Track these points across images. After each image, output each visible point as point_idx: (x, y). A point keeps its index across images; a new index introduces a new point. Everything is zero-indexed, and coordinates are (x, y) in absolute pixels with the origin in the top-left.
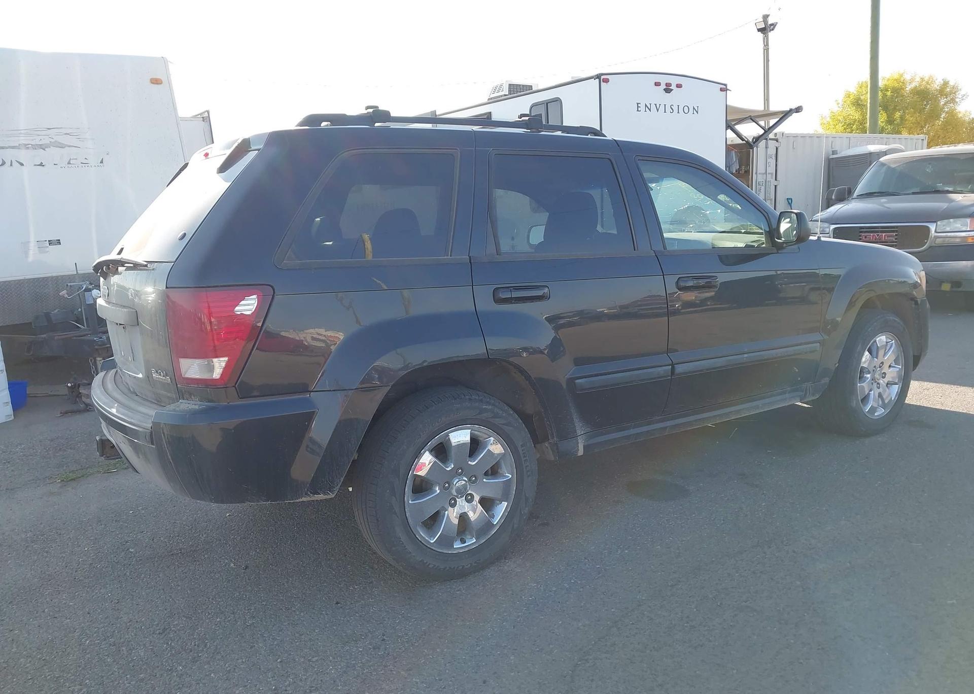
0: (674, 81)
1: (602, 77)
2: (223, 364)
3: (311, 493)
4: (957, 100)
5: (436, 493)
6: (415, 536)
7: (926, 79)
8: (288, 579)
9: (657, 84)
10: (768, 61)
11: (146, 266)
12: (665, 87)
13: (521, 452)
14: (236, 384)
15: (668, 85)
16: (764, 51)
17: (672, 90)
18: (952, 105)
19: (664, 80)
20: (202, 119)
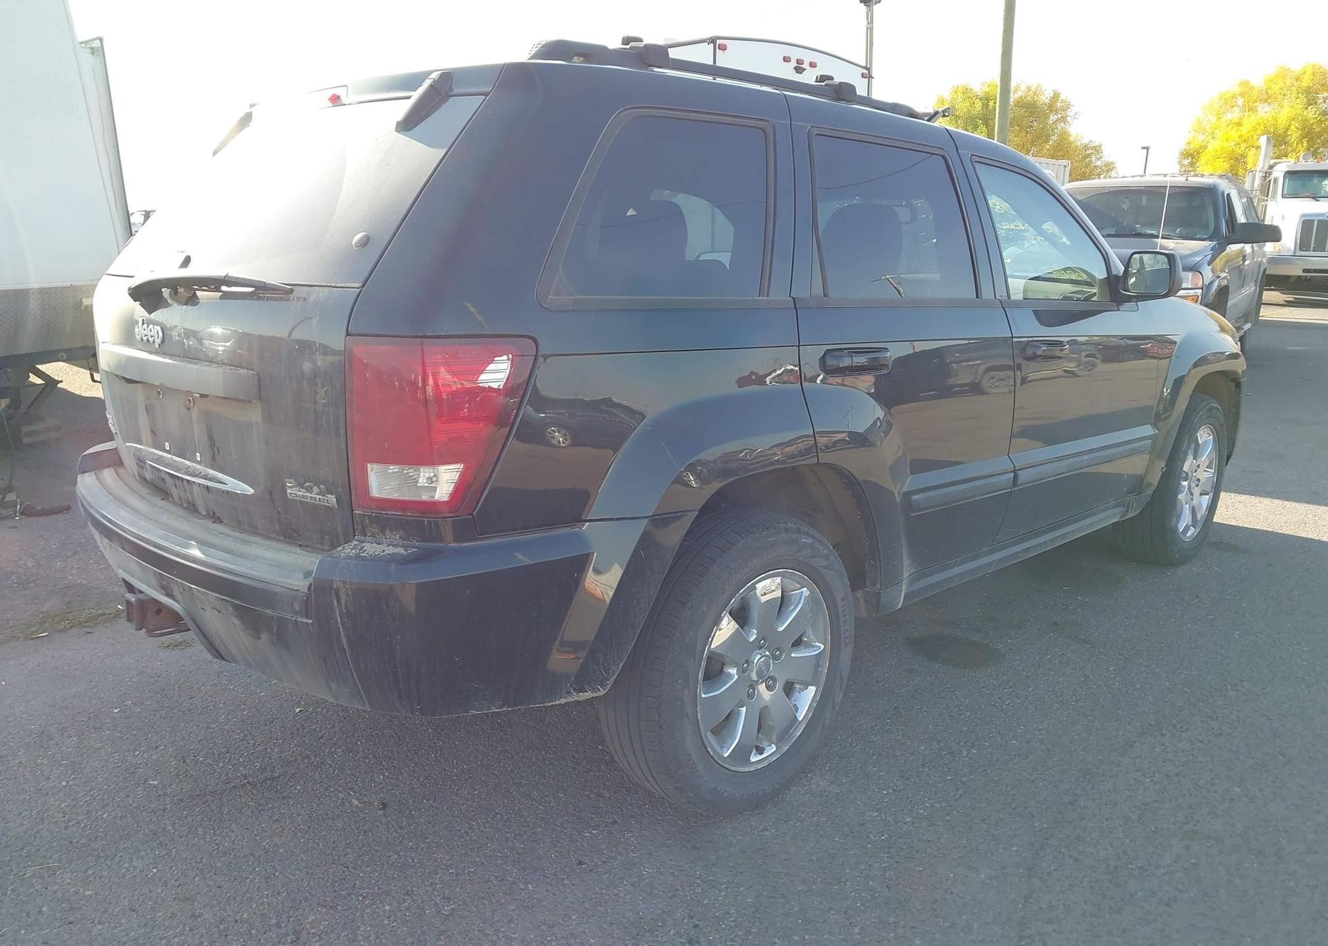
0: (807, 57)
1: (719, 42)
2: (455, 476)
3: (575, 690)
4: (1069, 119)
5: (735, 679)
6: (706, 749)
7: (1033, 89)
8: (469, 823)
9: (787, 59)
10: (872, 44)
11: (291, 291)
12: (797, 65)
13: (840, 609)
14: (474, 510)
15: (799, 62)
16: (867, 31)
17: (805, 69)
18: (1062, 124)
19: (795, 54)
20: (90, 50)
